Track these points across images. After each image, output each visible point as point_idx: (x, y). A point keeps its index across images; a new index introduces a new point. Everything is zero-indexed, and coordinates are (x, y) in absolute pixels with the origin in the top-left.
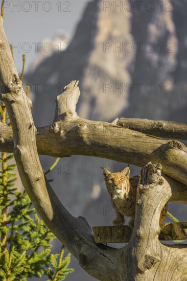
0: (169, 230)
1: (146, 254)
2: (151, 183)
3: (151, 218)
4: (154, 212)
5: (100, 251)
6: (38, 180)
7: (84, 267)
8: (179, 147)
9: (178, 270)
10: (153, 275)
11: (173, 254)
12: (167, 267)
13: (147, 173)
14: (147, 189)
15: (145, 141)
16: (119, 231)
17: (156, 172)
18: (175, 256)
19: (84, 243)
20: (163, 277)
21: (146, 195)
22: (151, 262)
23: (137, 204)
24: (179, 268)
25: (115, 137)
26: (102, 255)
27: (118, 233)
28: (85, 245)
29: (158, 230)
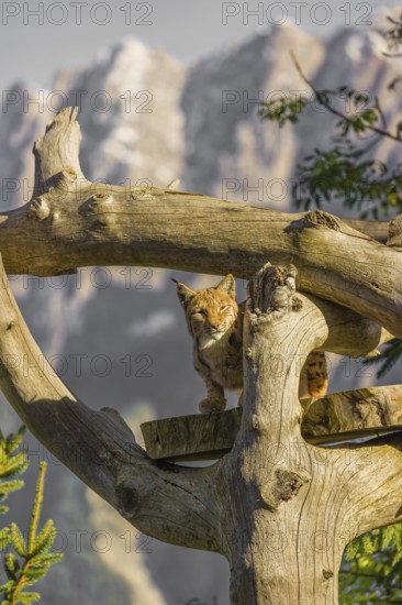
0: (322, 412)
1: (277, 467)
2: (275, 309)
3: (282, 386)
4: (288, 373)
5: (163, 475)
6: (10, 327)
7: (129, 515)
8: (331, 225)
9: (350, 500)
10: (297, 515)
11: (336, 465)
12: (326, 495)
13: (264, 287)
14: (268, 323)
15: (250, 217)
16: (207, 426)
17: (285, 284)
18: (341, 470)
19: (124, 462)
20: (319, 518)
21: (267, 337)
22: (290, 485)
23: (248, 357)
24: (351, 497)
25: (182, 216)
26: (169, 485)
27: (204, 430)
28: (127, 468)
29: (298, 414)
